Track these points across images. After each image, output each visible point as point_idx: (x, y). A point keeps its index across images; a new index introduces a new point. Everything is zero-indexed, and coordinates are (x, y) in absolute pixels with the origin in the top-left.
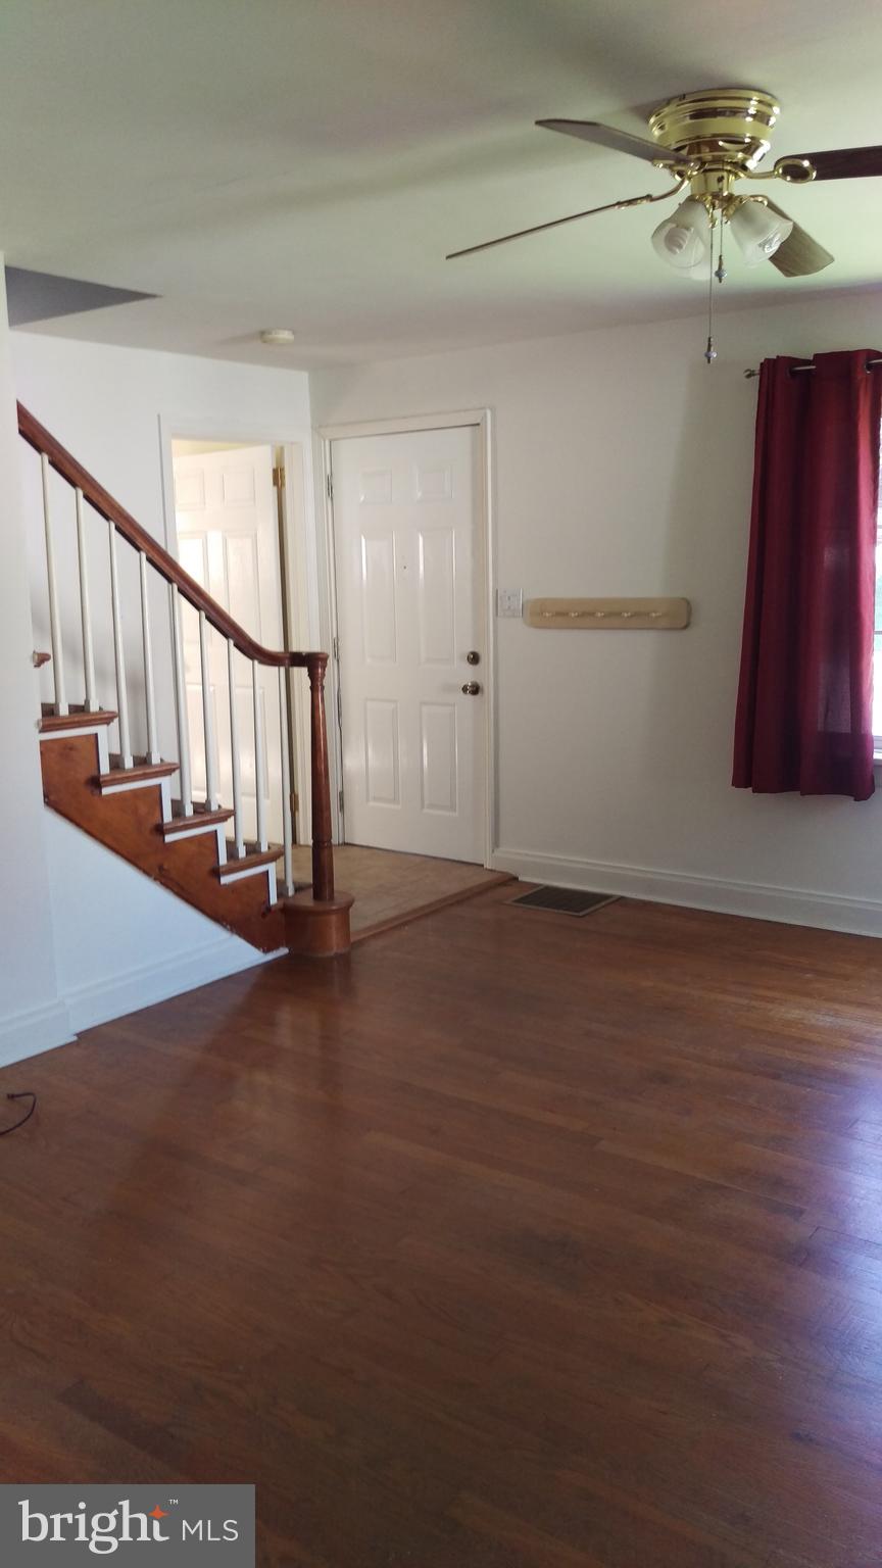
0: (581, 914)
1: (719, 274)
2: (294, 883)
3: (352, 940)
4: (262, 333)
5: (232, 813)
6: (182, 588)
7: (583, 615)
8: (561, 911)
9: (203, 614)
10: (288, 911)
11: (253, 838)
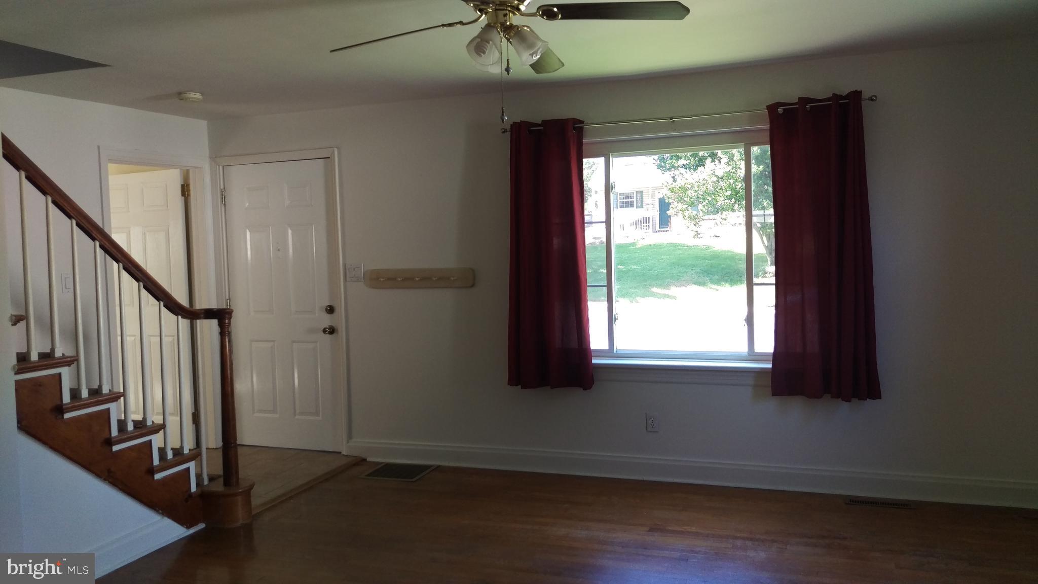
0: (414, 480)
1: (508, 70)
2: (208, 475)
3: (254, 513)
4: (180, 94)
5: (162, 427)
6: (126, 266)
7: (405, 279)
8: (399, 479)
9: (141, 284)
10: (204, 496)
11: (177, 446)
